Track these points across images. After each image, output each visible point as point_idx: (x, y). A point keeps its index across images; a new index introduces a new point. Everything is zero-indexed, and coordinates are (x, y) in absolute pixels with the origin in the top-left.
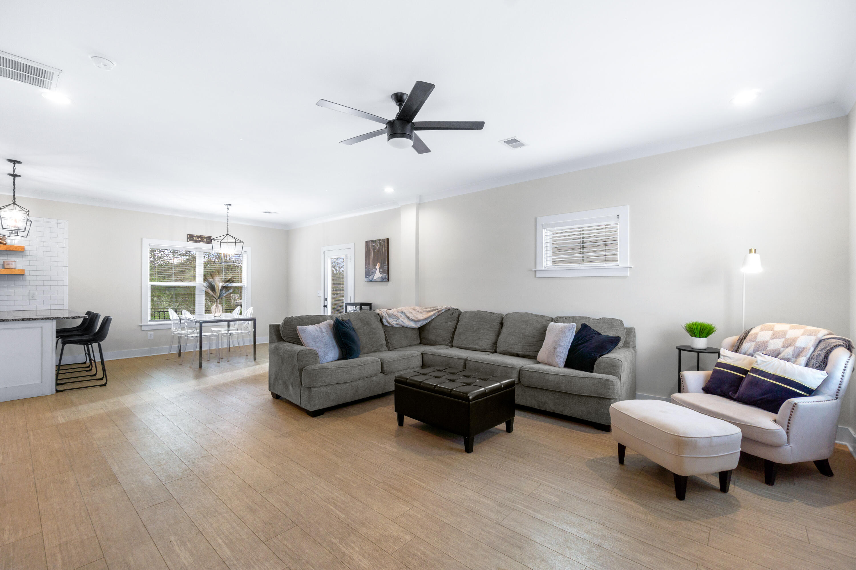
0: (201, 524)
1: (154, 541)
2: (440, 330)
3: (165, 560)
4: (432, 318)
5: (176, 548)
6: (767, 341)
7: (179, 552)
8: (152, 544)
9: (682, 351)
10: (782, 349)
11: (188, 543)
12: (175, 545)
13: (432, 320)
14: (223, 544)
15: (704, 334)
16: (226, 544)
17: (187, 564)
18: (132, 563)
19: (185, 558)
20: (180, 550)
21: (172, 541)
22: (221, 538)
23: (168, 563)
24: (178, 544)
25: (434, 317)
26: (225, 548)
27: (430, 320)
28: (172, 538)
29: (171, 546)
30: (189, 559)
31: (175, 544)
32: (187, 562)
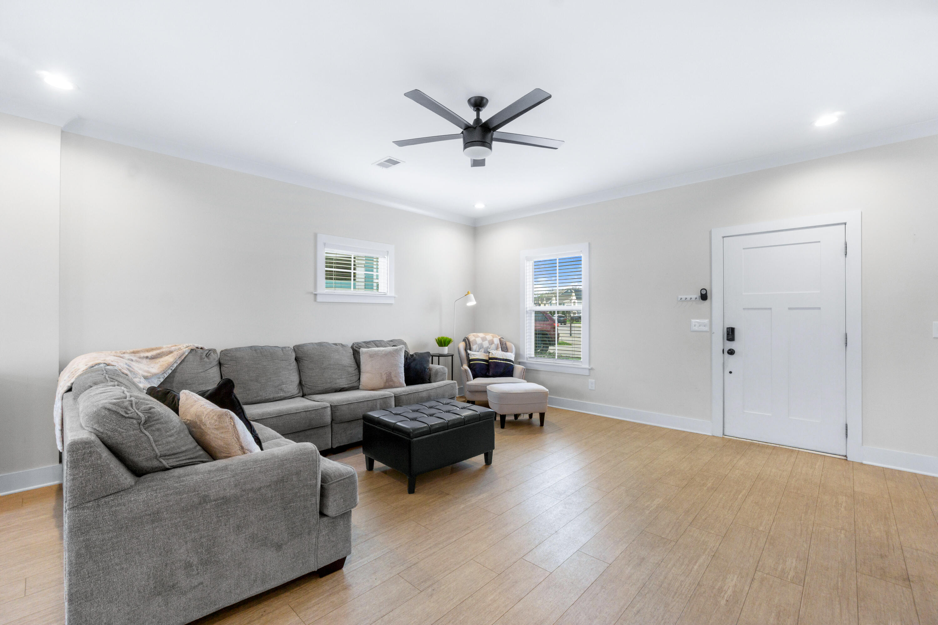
0: (688, 590)
1: (739, 615)
2: (199, 385)
3: (747, 592)
4: (173, 368)
5: (729, 592)
6: (482, 343)
7: (731, 588)
8: (743, 614)
9: (433, 357)
10: (490, 346)
11: (717, 587)
12: (728, 595)
13: (174, 371)
14: (697, 564)
15: (446, 345)
16: (696, 562)
17: (736, 576)
18: (773, 614)
19: (732, 580)
20: (728, 588)
21: (726, 600)
22: (693, 568)
23: (747, 588)
24: (725, 594)
25: (175, 365)
26: (701, 561)
27: (170, 371)
28: (723, 602)
29: (731, 597)
30: (731, 577)
31: (726, 596)
32: (734, 577)
